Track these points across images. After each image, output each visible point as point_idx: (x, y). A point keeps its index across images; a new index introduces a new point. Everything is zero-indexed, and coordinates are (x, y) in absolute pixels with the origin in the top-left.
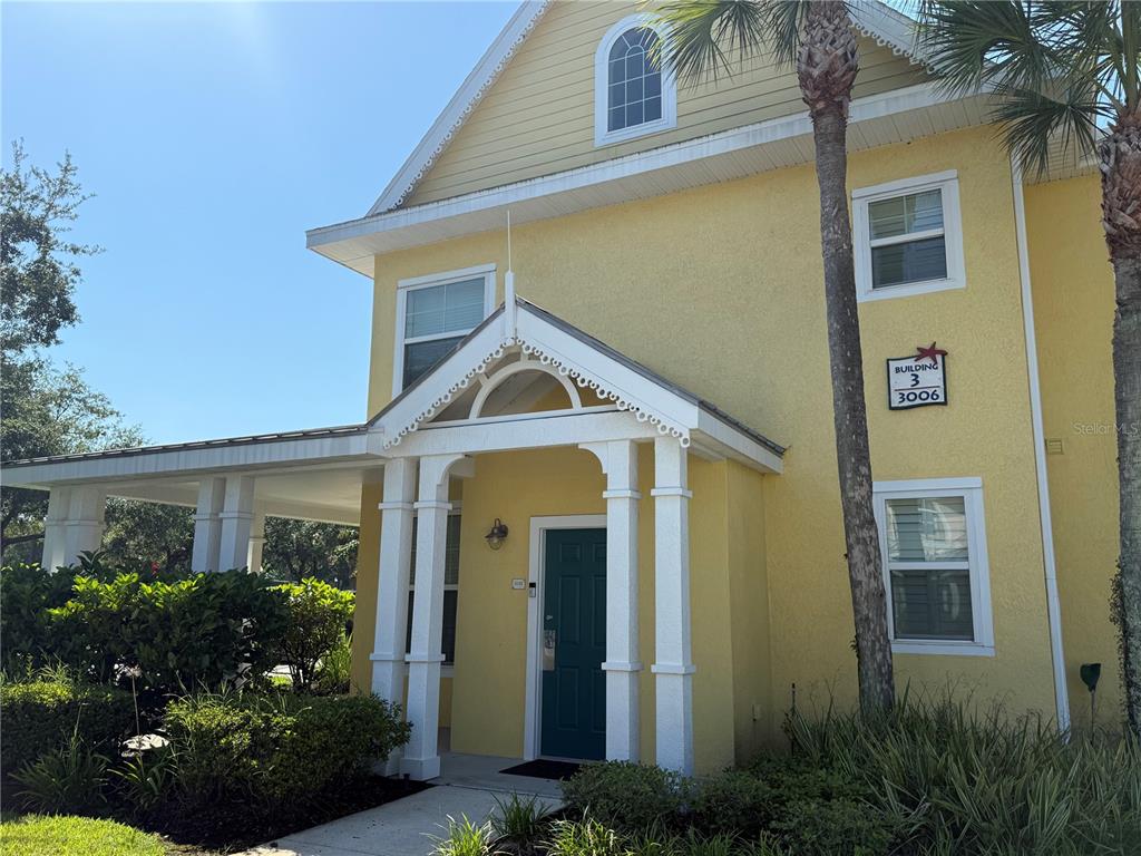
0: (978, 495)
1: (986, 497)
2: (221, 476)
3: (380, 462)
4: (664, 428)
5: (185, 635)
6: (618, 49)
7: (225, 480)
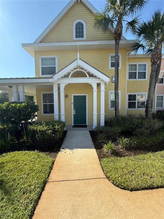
0: (120, 93)
1: (121, 93)
2: (17, 85)
3: (52, 84)
4: (104, 81)
5: (24, 113)
6: (77, 25)
7: (18, 86)
